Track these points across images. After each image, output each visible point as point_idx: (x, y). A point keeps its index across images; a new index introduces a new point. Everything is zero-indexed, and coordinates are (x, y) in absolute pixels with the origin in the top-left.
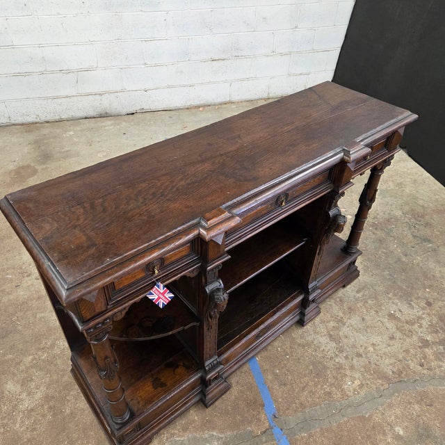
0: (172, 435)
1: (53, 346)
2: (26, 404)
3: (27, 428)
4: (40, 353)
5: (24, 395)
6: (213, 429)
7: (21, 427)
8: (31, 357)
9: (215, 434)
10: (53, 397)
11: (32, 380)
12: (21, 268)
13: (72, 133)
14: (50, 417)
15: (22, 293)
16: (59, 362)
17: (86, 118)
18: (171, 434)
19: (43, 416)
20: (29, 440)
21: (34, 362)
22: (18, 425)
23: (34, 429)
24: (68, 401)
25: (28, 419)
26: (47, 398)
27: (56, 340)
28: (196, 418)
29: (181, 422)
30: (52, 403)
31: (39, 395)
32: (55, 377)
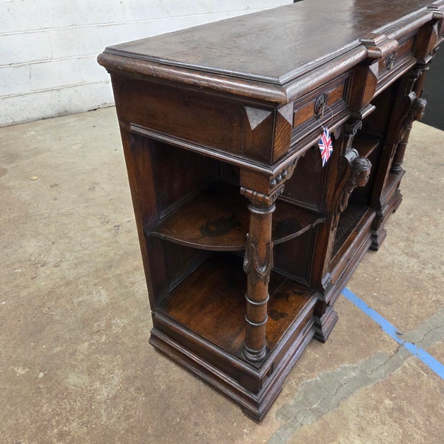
0: (301, 379)
1: (109, 326)
2: (104, 393)
3: (119, 418)
4: (96, 337)
5: (97, 384)
6: (342, 361)
7: (110, 419)
8: (87, 344)
9: (347, 365)
10: (136, 377)
11: (99, 367)
12: (30, 260)
13: (33, 133)
14: (142, 398)
15: (43, 283)
16: (126, 340)
17: (43, 119)
18: (299, 378)
19: (133, 399)
20: (127, 431)
21: (93, 347)
22: (104, 419)
23: (128, 417)
24: (158, 376)
25: (115, 408)
26: (129, 380)
27: (110, 319)
28: (317, 356)
29: (302, 363)
30: (138, 384)
31: (116, 380)
32: (128, 356)
